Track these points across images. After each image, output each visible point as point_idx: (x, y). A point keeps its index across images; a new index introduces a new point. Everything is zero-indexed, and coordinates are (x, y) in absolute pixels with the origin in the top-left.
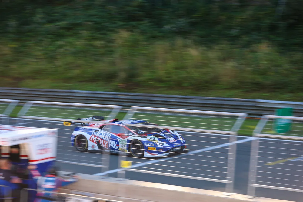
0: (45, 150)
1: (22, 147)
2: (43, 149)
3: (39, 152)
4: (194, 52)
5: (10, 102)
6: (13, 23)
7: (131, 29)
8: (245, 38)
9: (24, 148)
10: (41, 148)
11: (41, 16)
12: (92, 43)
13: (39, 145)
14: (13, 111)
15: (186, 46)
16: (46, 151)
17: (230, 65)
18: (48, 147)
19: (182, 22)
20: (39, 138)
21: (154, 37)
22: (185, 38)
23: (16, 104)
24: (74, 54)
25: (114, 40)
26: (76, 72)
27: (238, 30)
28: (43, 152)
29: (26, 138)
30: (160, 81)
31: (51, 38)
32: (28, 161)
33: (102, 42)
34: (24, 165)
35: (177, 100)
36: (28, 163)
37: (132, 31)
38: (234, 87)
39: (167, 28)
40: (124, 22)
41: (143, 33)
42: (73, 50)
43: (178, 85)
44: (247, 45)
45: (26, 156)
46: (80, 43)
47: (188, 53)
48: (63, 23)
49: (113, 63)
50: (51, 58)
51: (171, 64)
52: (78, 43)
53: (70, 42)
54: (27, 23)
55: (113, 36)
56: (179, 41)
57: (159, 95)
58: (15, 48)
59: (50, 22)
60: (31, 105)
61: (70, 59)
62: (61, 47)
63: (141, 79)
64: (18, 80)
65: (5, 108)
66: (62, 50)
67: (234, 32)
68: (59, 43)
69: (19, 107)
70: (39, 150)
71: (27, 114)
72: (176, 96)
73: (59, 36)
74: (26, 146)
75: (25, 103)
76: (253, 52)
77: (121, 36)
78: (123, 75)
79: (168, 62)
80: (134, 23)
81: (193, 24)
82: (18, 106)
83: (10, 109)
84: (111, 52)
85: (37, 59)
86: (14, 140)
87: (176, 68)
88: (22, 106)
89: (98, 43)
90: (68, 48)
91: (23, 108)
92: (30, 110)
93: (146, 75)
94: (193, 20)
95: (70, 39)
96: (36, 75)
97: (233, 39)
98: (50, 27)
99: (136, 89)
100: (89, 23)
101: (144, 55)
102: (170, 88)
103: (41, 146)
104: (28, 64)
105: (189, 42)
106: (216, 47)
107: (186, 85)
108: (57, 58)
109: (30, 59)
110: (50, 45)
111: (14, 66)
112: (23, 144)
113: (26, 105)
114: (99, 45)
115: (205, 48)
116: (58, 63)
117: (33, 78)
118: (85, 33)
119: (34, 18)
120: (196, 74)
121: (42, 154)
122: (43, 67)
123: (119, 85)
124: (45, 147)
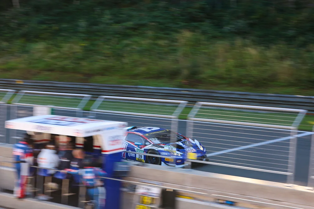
0: (116, 141)
1: (95, 138)
2: (115, 140)
3: (111, 143)
4: (253, 52)
5: (83, 97)
6: (82, 23)
7: (193, 29)
8: (302, 38)
9: (97, 139)
10: (113, 139)
11: (109, 17)
12: (156, 42)
13: (111, 137)
14: (86, 105)
15: (245, 45)
16: (117, 143)
17: (287, 63)
18: (119, 139)
19: (241, 23)
20: (111, 130)
21: (215, 37)
22: (244, 38)
24: (141, 52)
25: (177, 39)
26: (142, 69)
27: (293, 31)
28: (114, 143)
29: (99, 130)
30: (221, 78)
31: (118, 38)
32: (101, 151)
33: (166, 42)
34: (97, 155)
35: (238, 96)
36: (101, 153)
37: (193, 31)
38: (291, 85)
39: (227, 28)
40: (186, 22)
41: (204, 33)
42: (138, 48)
43: (238, 82)
44: (304, 45)
45: (99, 147)
46: (145, 43)
47: (247, 52)
48: (129, 24)
49: (177, 61)
50: (119, 56)
51: (231, 62)
52: (143, 42)
53: (136, 42)
54: (96, 24)
55: (177, 36)
56: (239, 41)
57: (221, 92)
58: (85, 47)
59: (118, 22)
60: (103, 100)
61: (136, 57)
62: (127, 45)
63: (203, 76)
64: (88, 76)
65: (79, 103)
66: (129, 49)
67: (291, 33)
68: (126, 42)
69: (92, 101)
70: (111, 141)
71: (99, 108)
72: (237, 92)
73: (126, 36)
74: (99, 138)
75: (97, 97)
76: (309, 51)
77: (184, 36)
78: (185, 72)
79: (229, 60)
80: (195, 24)
81: (252, 25)
82: (90, 100)
83: (83, 103)
84: (175, 51)
85: (105, 56)
86: (89, 132)
87: (236, 67)
88: (95, 101)
89: (161, 42)
90: (134, 47)
91: (96, 102)
92: (101, 104)
93: (207, 72)
94: (251, 21)
95: (136, 39)
96: (105, 71)
97: (290, 40)
98: (117, 27)
99: (199, 85)
100: (153, 24)
101: (205, 53)
102: (230, 84)
103: (113, 137)
104: (97, 61)
105: (247, 41)
106: (274, 47)
107: (245, 82)
108: (124, 56)
109: (99, 57)
110: (118, 44)
111: (84, 63)
112: (96, 136)
113: (98, 99)
114: (163, 44)
115: (263, 48)
116: (126, 60)
117: (103, 75)
118: (150, 33)
119: (103, 19)
120: (254, 72)
121: (113, 145)
122: (111, 64)
123: (182, 82)
124: (116, 139)
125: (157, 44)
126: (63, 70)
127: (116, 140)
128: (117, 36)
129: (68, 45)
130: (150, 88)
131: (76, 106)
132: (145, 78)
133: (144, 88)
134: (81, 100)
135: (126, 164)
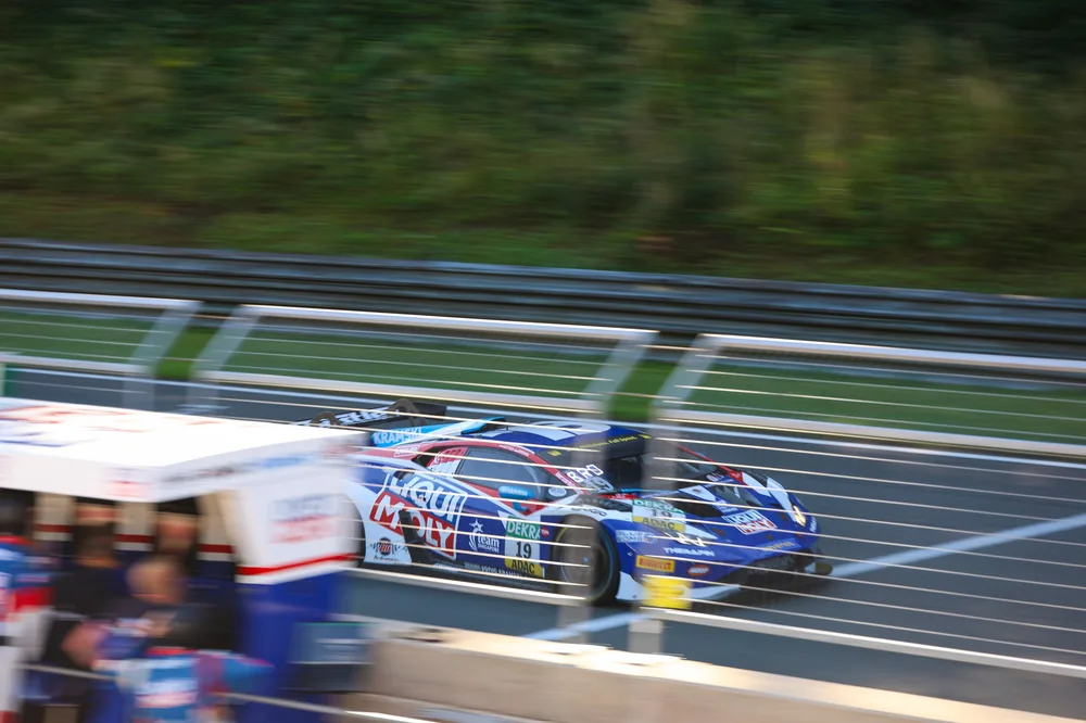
0: (308, 524)
1: (208, 507)
2: (302, 517)
3: (284, 530)
4: (984, 96)
5: (159, 311)
9: (219, 514)
12: (523, 51)
14: (172, 352)
15: (950, 68)
16: (314, 529)
18: (320, 511)
20: (283, 471)
21: (807, 27)
22: (948, 31)
23: (185, 321)
25: (625, 37)
26: (454, 180)
28: (298, 530)
29: (226, 471)
30: (830, 224)
31: (344, 30)
32: (236, 568)
33: (573, 49)
36: (232, 580)
41: (752, 7)
42: (438, 81)
43: (909, 244)
45: (228, 549)
46: (472, 54)
47: (955, 98)
49: (618, 143)
50: (344, 118)
51: (881, 145)
52: (463, 52)
53: (429, 49)
55: (622, 21)
56: (918, 46)
57: (824, 289)
58: (183, 72)
60: (251, 326)
61: (425, 123)
62: (386, 67)
63: (741, 212)
64: (196, 214)
65: (139, 338)
66: (391, 83)
68: (379, 50)
69: (200, 331)
70: (285, 521)
71: (233, 364)
72: (901, 292)
73: (382, 20)
74: (226, 505)
75: (227, 315)
77: (657, 20)
78: (660, 195)
79: (867, 137)
82: (192, 328)
83: (158, 342)
84: (612, 92)
85: (279, 121)
86: (177, 479)
87: (903, 168)
88: (213, 331)
89: (550, 52)
90: (418, 73)
91: (217, 339)
92: (244, 346)
93: (764, 195)
95: (429, 35)
96: (276, 190)
101: (756, 104)
103: (293, 504)
104: (238, 143)
105: (962, 47)
107: (942, 241)
108: (368, 120)
109: (250, 122)
110: (341, 59)
111: (177, 152)
112: (214, 496)
113: (229, 323)
114: (557, 62)
115: (1035, 77)
116: (375, 139)
117: (263, 207)
122: (307, 157)
123: (644, 243)
124: (308, 512)
125: (525, 62)
126: (77, 182)
127: (310, 518)
128: (339, 20)
129: (106, 63)
130: (489, 271)
131: (123, 354)
132: (468, 223)
133: (455, 269)
134: (149, 326)
135: (352, 630)
